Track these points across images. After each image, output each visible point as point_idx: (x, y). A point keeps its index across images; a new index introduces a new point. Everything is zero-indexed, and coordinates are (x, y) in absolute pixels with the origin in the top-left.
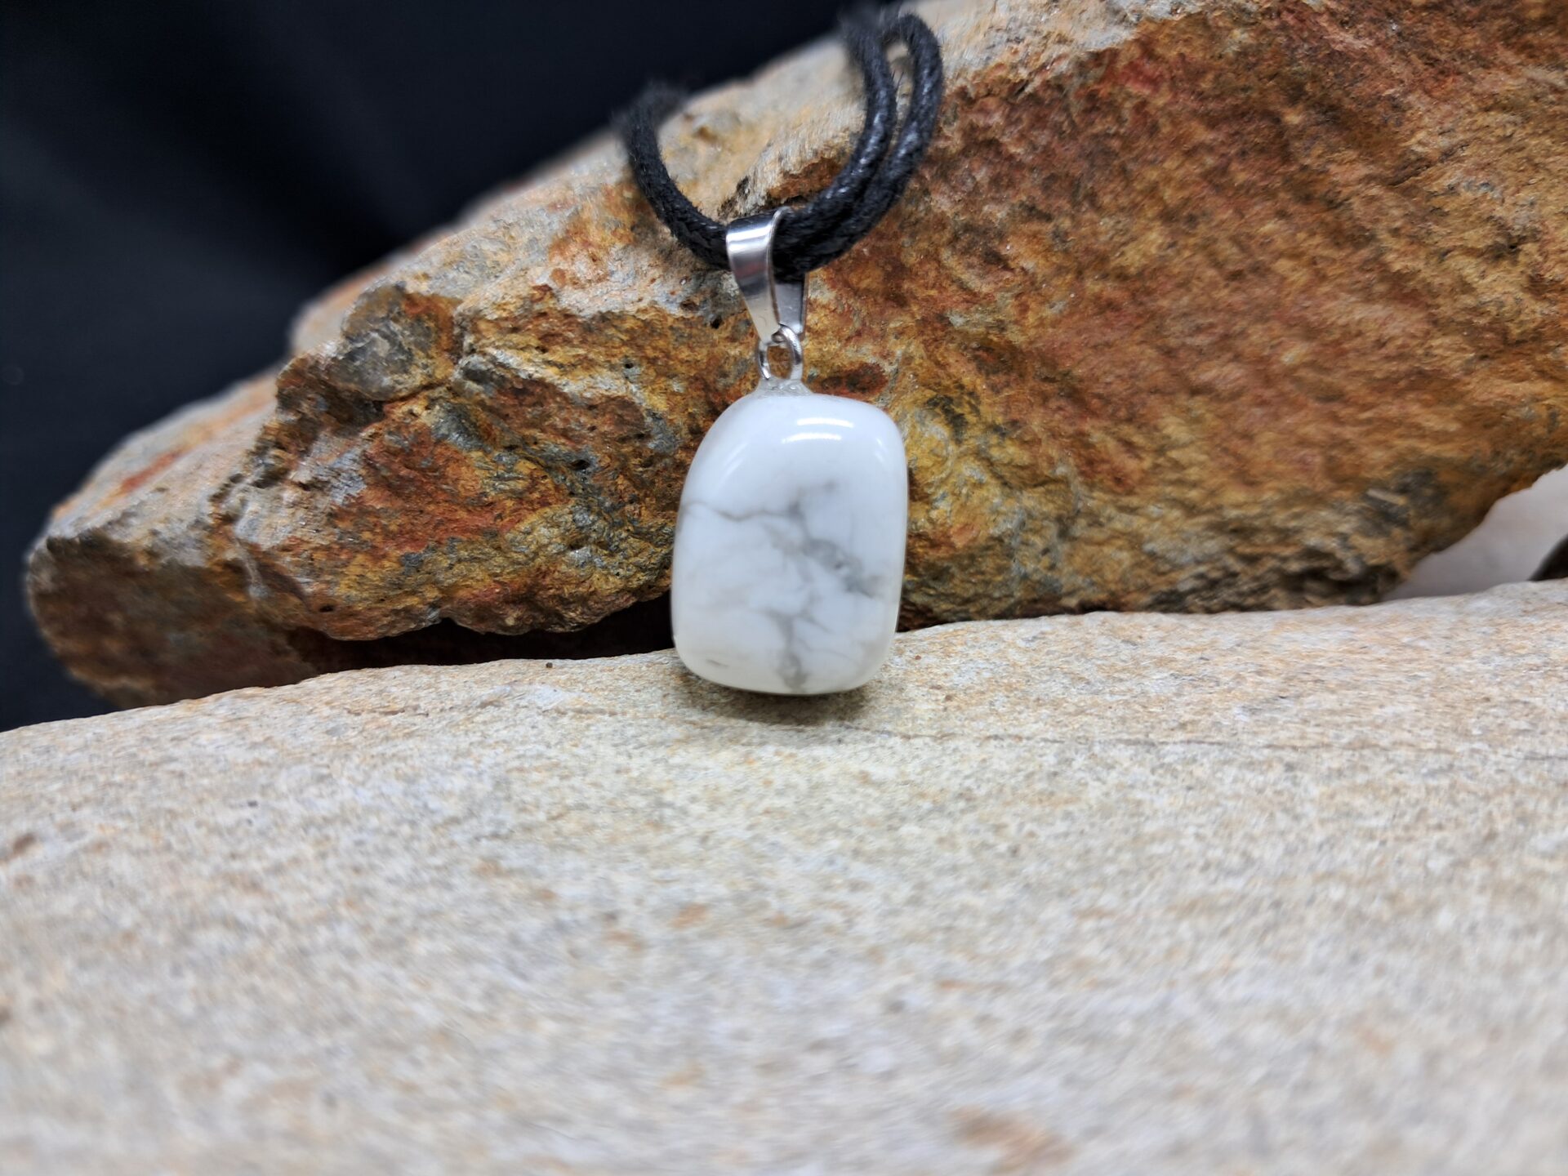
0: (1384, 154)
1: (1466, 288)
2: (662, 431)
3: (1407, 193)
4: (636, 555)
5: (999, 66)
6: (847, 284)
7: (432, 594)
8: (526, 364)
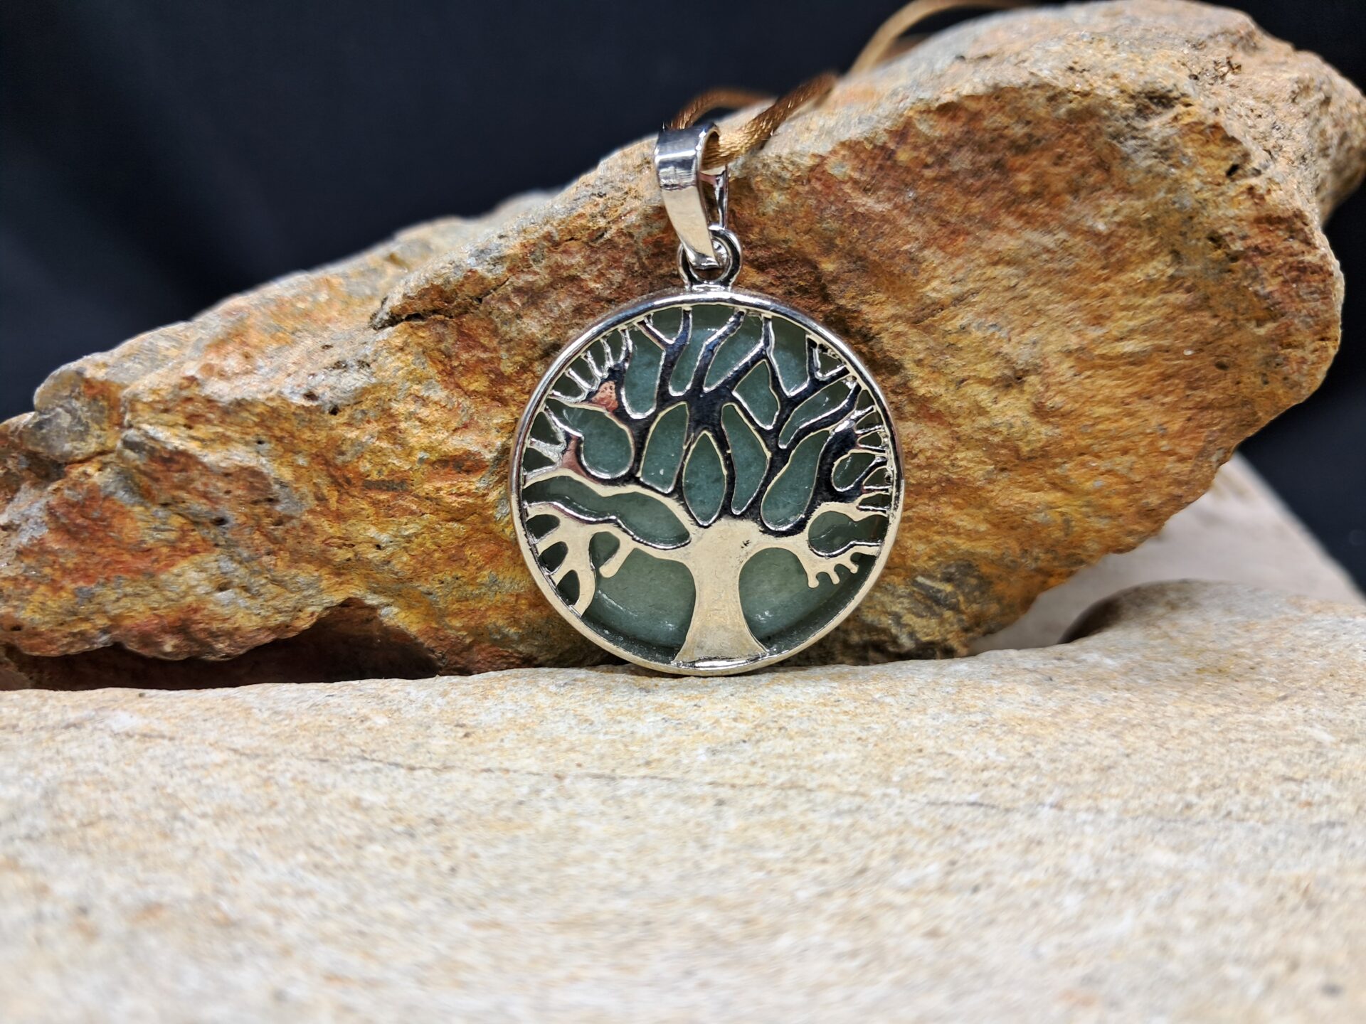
0: (907, 298)
1: (982, 411)
2: (288, 497)
3: (927, 330)
4: (273, 599)
5: (581, 216)
6: (458, 386)
7: (102, 622)
8: (172, 438)
